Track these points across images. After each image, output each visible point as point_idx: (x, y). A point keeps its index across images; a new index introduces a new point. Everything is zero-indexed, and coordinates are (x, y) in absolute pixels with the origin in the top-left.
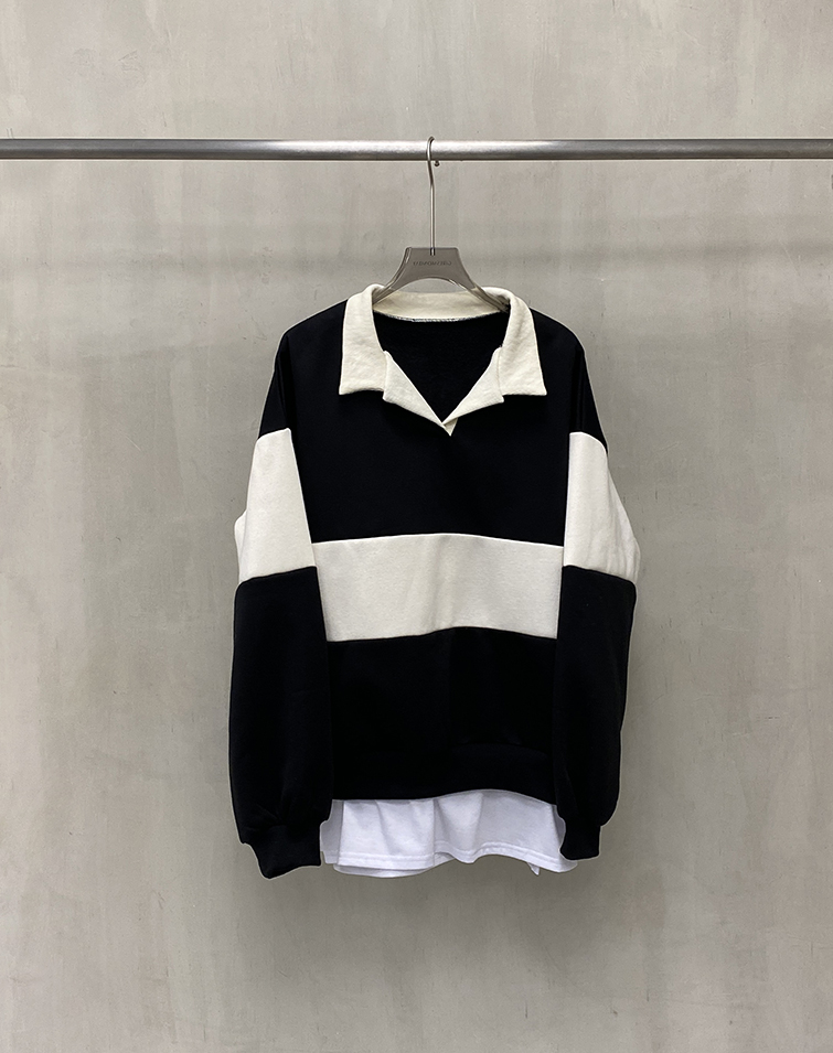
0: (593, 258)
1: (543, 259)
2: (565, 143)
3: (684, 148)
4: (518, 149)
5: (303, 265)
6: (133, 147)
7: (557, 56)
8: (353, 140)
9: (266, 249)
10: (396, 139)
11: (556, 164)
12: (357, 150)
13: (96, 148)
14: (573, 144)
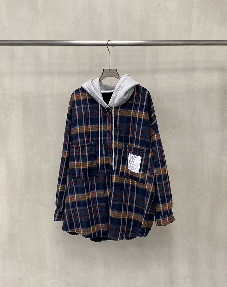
0: (154, 71)
1: (142, 72)
2: (147, 41)
5: (79, 73)
7: (145, 19)
9: (70, 69)
10: (103, 40)
11: (145, 47)
12: (93, 43)
14: (149, 42)
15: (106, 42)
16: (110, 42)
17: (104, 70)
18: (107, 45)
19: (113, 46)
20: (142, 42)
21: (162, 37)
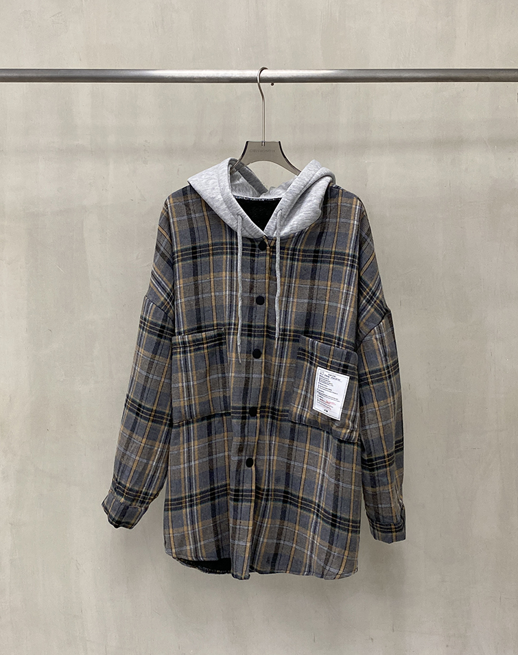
0: (360, 147)
1: (327, 148)
2: (342, 72)
5: (169, 151)
6: (59, 74)
7: (337, 14)
8: (202, 69)
9: (146, 141)
10: (231, 68)
12: (205, 76)
14: (347, 72)
15: (254, 73)
16: (265, 74)
17: (247, 142)
18: (257, 82)
19: (272, 85)
20: (330, 74)
21: (379, 61)
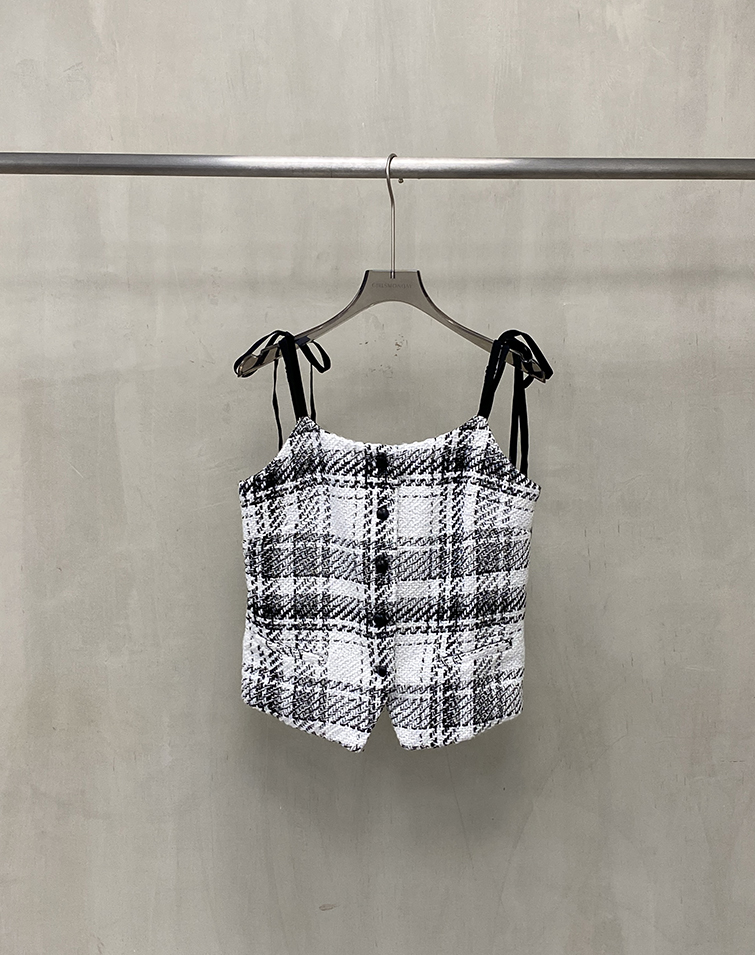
0: (554, 281)
1: (504, 282)
2: (527, 162)
3: (651, 168)
4: (478, 167)
5: (252, 285)
6: (78, 162)
7: (520, 70)
8: (307, 156)
9: (215, 269)
11: (518, 183)
12: (311, 167)
13: (40, 162)
15: (380, 163)
16: (397, 164)
17: (367, 272)
18: (384, 177)
